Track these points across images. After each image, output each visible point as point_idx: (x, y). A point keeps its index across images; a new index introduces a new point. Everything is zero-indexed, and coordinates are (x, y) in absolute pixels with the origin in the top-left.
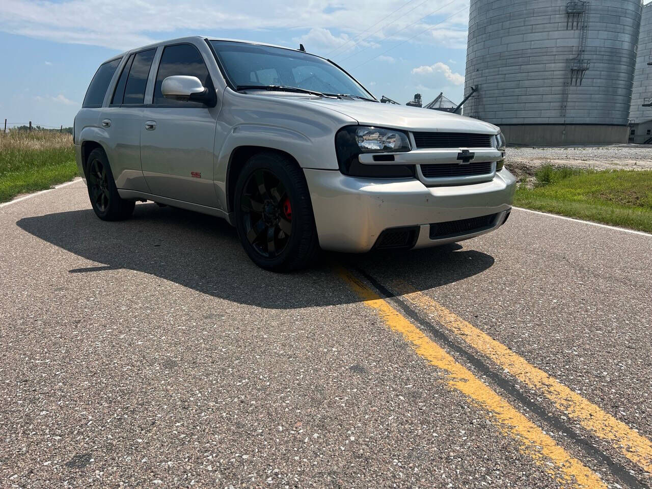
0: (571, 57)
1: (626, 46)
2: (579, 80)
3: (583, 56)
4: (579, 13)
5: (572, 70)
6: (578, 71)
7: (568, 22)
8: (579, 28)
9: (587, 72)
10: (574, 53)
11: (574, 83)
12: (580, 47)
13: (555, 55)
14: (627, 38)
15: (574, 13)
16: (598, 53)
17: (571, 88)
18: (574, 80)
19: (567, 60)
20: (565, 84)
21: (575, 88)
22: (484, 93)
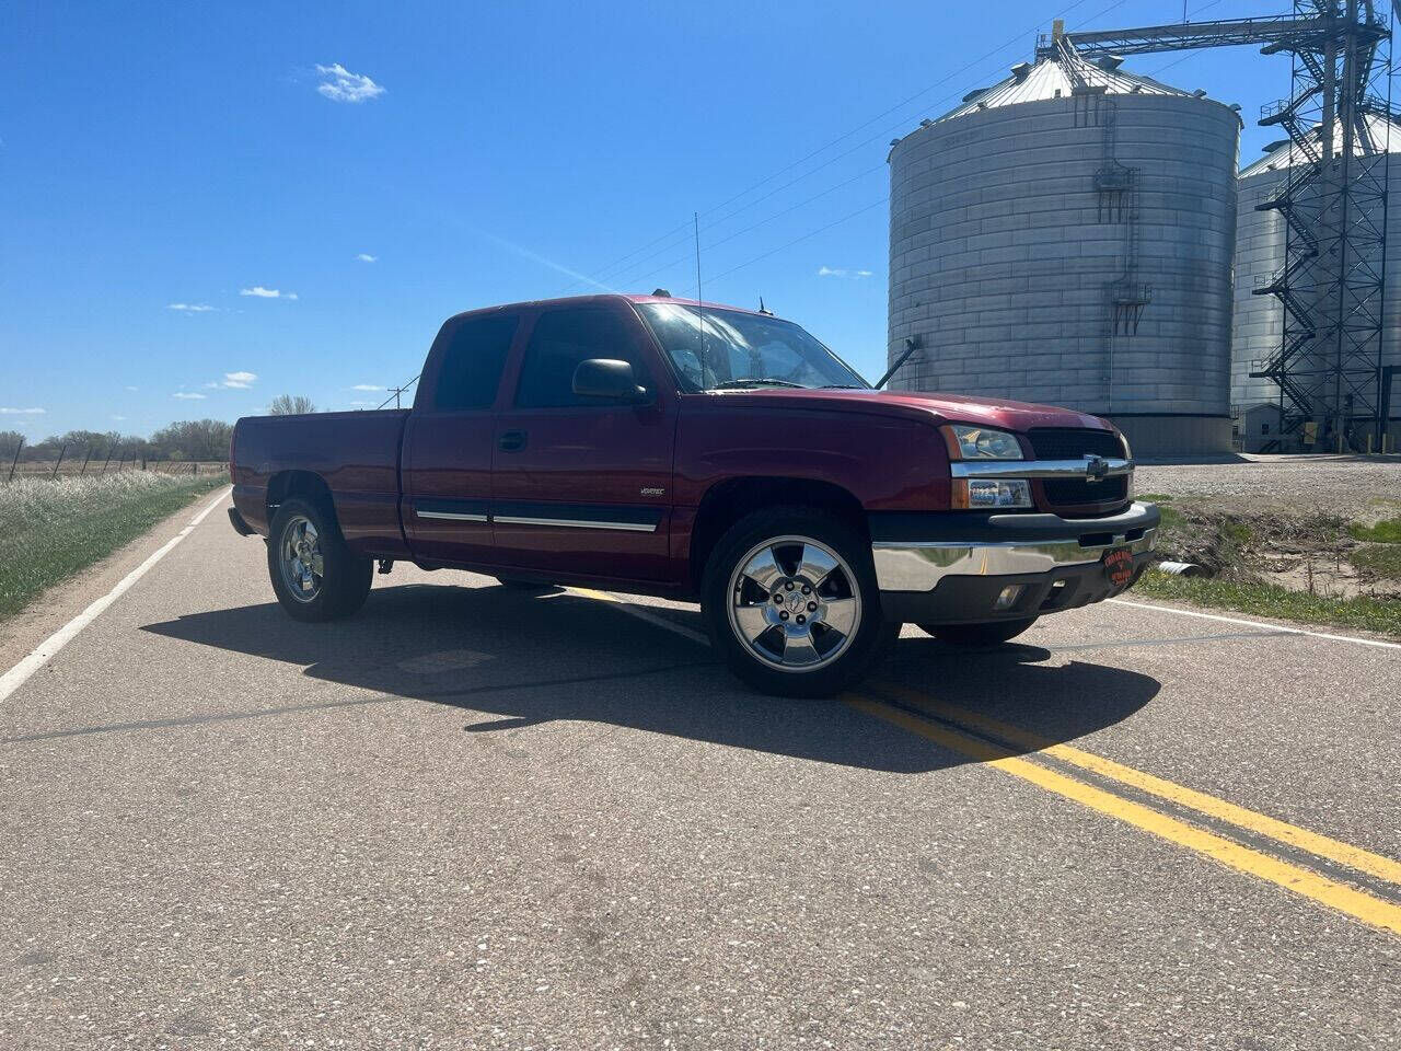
0: (1111, 277)
1: (1215, 255)
2: (1131, 324)
3: (1134, 275)
4: (1121, 191)
5: (1117, 304)
6: (1128, 305)
7: (1100, 208)
8: (1123, 220)
9: (1147, 309)
10: (1118, 269)
11: (1121, 331)
12: (1128, 259)
13: (1080, 273)
14: (1214, 239)
15: (1111, 191)
16: (1164, 270)
17: (1118, 340)
18: (1121, 325)
19: (1104, 283)
20: (1104, 333)
21: (1124, 340)
22: (934, 350)
